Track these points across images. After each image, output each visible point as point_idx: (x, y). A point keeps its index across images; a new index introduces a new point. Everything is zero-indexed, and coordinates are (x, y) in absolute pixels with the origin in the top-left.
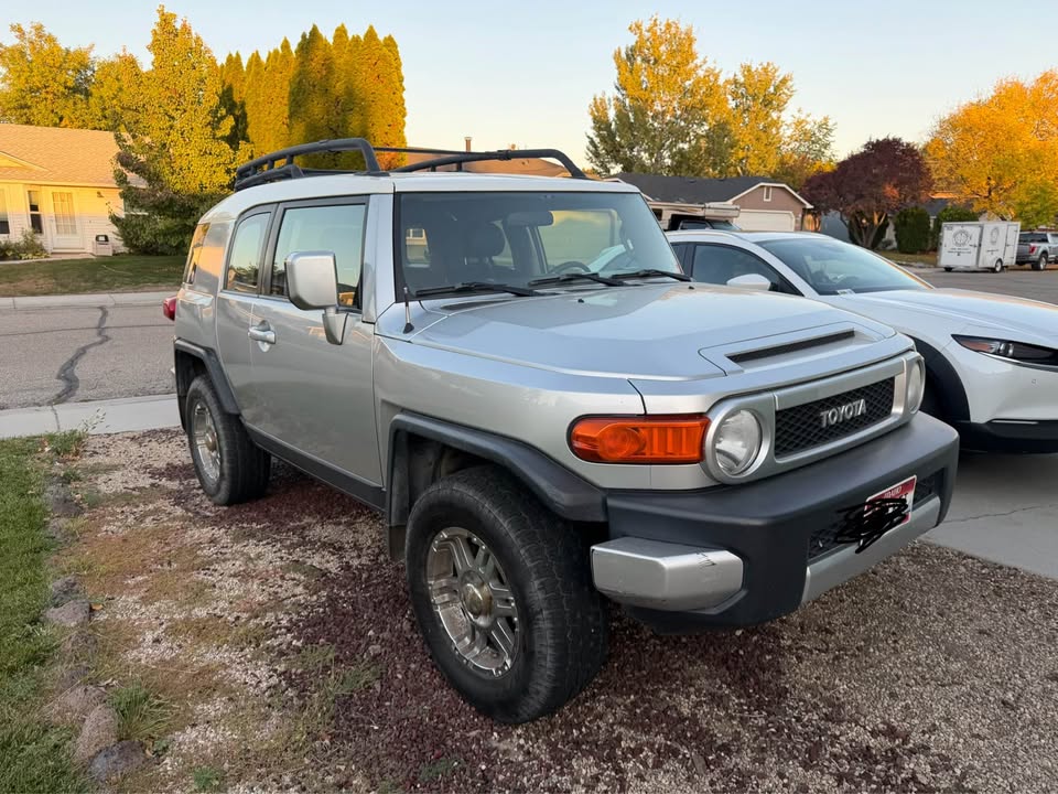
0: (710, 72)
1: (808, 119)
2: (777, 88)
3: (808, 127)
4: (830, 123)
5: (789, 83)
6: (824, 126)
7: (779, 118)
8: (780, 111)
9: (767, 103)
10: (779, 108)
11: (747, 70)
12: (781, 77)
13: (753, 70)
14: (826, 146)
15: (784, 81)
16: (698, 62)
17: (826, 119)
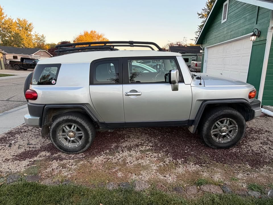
0: (9, 19)
1: (38, 35)
2: (28, 26)
3: (38, 36)
4: (44, 36)
5: (32, 25)
6: (43, 36)
7: (30, 33)
8: (31, 32)
9: (26, 29)
10: (30, 31)
11: (19, 20)
12: (29, 23)
13: (21, 20)
14: (44, 41)
15: (30, 24)
16: (5, 15)
17: (43, 35)
